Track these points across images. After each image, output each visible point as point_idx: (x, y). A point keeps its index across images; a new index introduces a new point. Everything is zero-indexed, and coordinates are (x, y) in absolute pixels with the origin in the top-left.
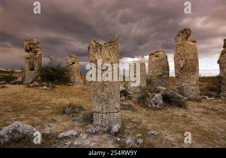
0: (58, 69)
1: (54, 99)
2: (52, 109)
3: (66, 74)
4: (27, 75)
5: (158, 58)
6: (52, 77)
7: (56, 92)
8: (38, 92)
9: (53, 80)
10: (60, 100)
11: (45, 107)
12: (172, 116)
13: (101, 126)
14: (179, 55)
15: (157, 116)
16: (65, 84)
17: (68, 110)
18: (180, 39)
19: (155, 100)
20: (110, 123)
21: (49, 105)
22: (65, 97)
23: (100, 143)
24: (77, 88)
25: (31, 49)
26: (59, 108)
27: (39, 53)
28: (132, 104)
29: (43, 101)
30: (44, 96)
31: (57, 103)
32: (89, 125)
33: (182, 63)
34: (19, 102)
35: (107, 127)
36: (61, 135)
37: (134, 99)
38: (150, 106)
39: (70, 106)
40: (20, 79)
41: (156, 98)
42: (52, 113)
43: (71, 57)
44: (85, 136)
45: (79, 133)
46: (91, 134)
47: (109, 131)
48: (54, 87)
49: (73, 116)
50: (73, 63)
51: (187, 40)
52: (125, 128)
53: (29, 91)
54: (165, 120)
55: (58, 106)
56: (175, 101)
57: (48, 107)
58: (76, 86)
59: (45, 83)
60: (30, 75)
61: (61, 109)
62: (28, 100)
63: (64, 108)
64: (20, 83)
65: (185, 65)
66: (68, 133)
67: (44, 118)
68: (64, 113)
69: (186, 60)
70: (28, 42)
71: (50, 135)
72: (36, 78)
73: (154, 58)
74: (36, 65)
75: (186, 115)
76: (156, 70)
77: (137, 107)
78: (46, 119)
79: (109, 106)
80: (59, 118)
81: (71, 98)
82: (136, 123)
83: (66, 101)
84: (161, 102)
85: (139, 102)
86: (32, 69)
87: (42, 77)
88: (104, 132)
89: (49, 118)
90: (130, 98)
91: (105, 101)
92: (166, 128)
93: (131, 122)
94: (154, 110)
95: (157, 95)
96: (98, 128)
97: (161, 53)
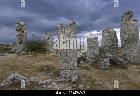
0: (39, 42)
1: (36, 62)
2: (35, 68)
3: (44, 46)
4: (18, 47)
5: (109, 33)
6: (35, 48)
7: (37, 58)
8: (26, 58)
9: (35, 50)
10: (40, 63)
11: (30, 67)
12: (115, 74)
13: (65, 78)
14: (124, 31)
15: (104, 74)
16: (43, 53)
17: (45, 69)
18: (125, 19)
19: (104, 63)
20: (71, 76)
21: (32, 66)
22: (43, 62)
23: (64, 87)
24: (51, 56)
25: (20, 29)
26: (39, 68)
27: (25, 32)
28: (88, 66)
29: (29, 64)
30: (30, 60)
31: (38, 65)
32: (58, 78)
33: (126, 37)
34: (14, 64)
35: (69, 79)
36: (40, 82)
37: (90, 62)
38: (101, 68)
39: (46, 66)
40: (13, 50)
41: (104, 62)
42: (35, 71)
43: (47, 34)
44: (55, 84)
45: (51, 82)
46: (58, 83)
47: (70, 81)
48: (36, 55)
49: (48, 73)
50: (49, 38)
51: (130, 20)
52: (81, 80)
53: (20, 57)
54: (109, 76)
55: (38, 67)
56: (119, 64)
57: (32, 67)
58: (50, 54)
59: (30, 52)
60: (20, 47)
61: (41, 68)
62: (19, 63)
63: (42, 68)
64: (14, 52)
65: (128, 38)
66: (44, 82)
67: (30, 74)
68: (42, 70)
69: (129, 35)
70: (18, 25)
71: (34, 82)
72: (24, 49)
73: (106, 34)
74: (24, 40)
75: (125, 73)
76: (107, 42)
77: (92, 68)
78: (31, 74)
79: (70, 65)
80: (40, 74)
81: (47, 62)
82: (88, 77)
83: (44, 64)
84: (108, 64)
85: (93, 65)
86: (21, 43)
87: (27, 48)
88: (67, 82)
89: (33, 73)
90: (87, 62)
91: (67, 62)
92: (109, 81)
93: (85, 77)
94: (103, 70)
95: (105, 60)
96: (63, 79)
97: (111, 30)
